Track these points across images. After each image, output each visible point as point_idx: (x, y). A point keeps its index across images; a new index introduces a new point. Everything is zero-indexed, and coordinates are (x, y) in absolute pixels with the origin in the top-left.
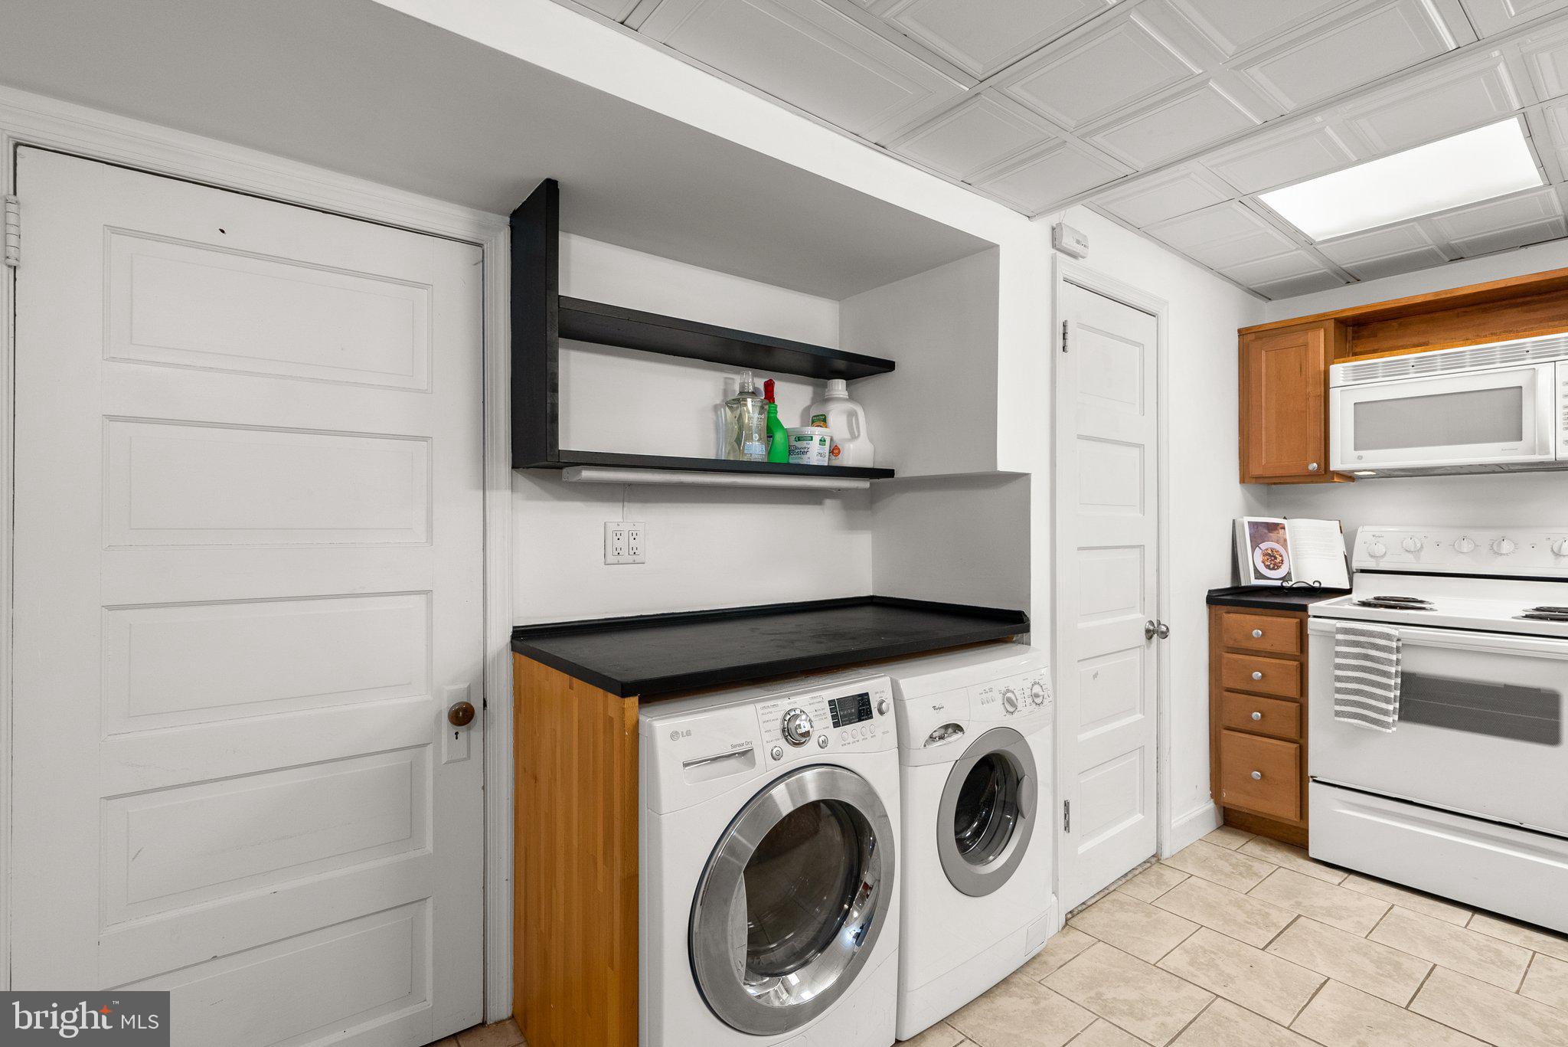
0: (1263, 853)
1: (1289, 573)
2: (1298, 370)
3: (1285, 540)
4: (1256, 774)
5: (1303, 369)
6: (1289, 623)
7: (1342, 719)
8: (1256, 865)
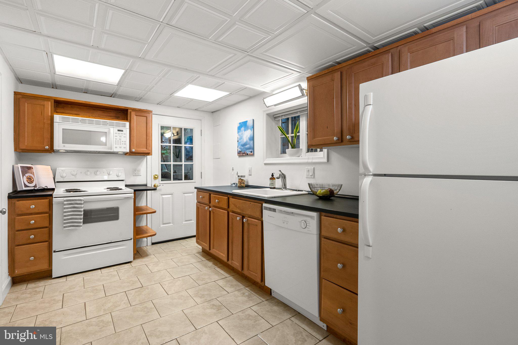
0: (36, 285)
1: (36, 184)
2: (41, 113)
3: (34, 173)
4: (32, 258)
5: (43, 114)
6: (46, 201)
7: (66, 228)
8: (38, 289)
